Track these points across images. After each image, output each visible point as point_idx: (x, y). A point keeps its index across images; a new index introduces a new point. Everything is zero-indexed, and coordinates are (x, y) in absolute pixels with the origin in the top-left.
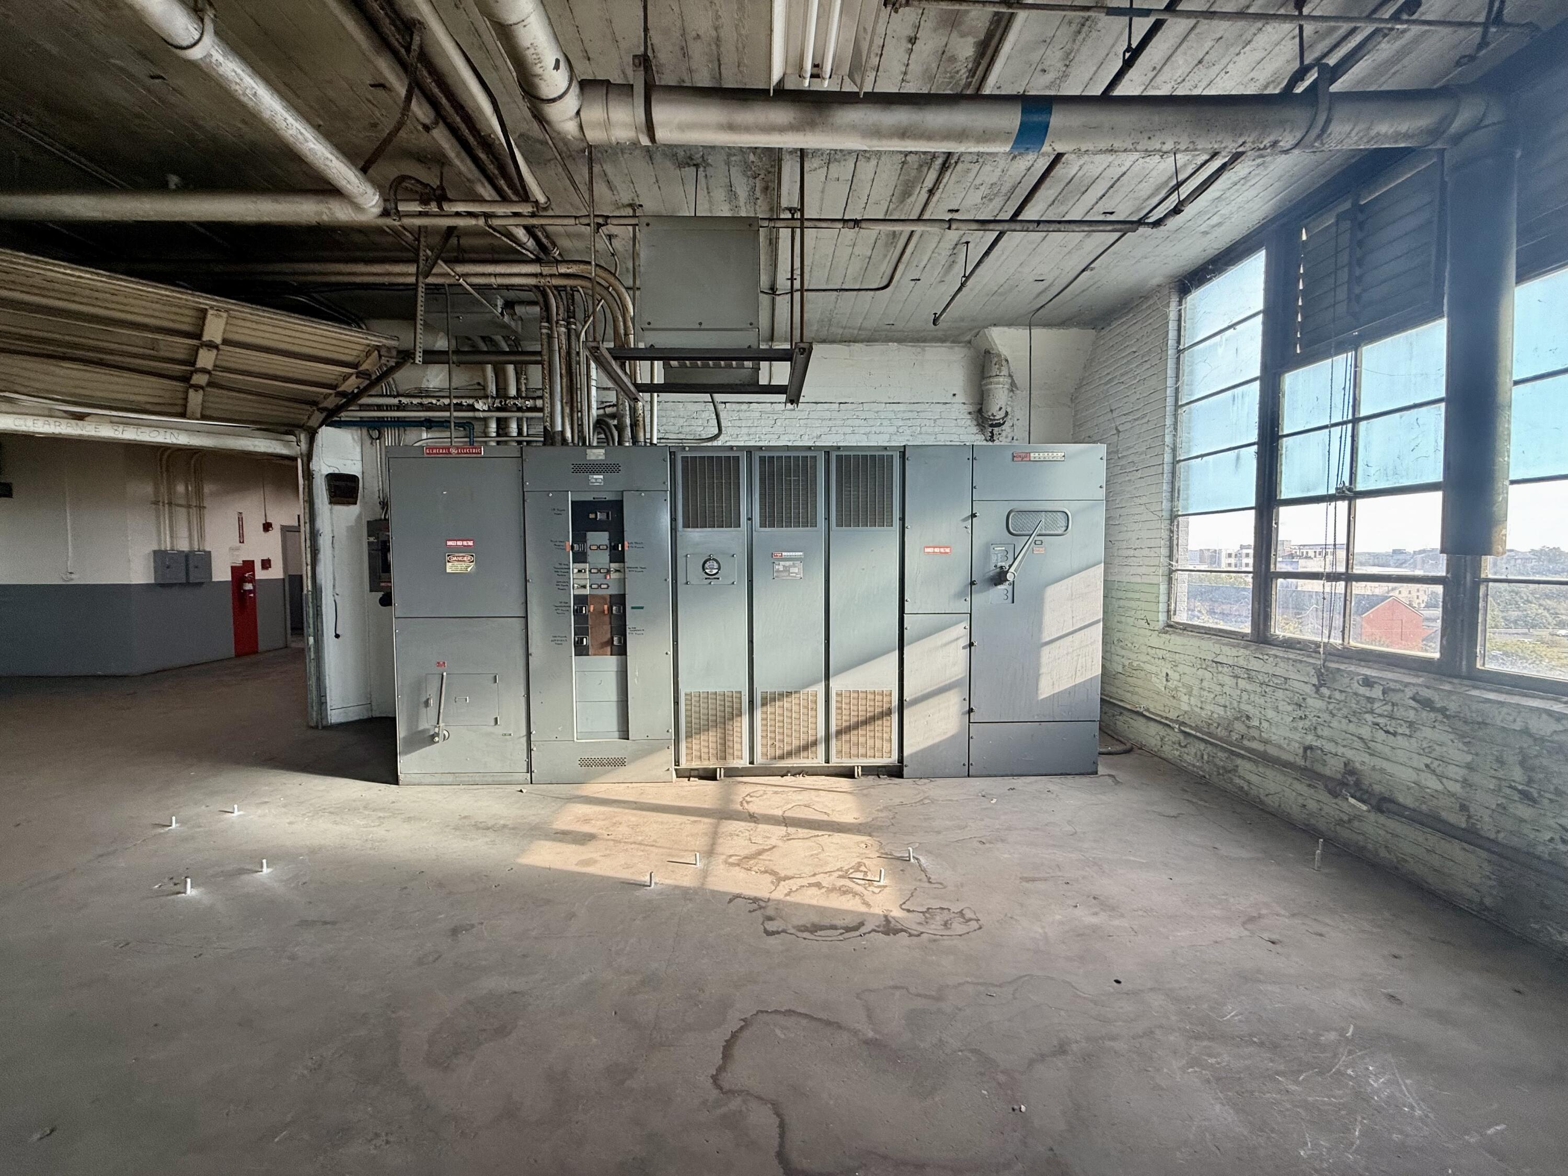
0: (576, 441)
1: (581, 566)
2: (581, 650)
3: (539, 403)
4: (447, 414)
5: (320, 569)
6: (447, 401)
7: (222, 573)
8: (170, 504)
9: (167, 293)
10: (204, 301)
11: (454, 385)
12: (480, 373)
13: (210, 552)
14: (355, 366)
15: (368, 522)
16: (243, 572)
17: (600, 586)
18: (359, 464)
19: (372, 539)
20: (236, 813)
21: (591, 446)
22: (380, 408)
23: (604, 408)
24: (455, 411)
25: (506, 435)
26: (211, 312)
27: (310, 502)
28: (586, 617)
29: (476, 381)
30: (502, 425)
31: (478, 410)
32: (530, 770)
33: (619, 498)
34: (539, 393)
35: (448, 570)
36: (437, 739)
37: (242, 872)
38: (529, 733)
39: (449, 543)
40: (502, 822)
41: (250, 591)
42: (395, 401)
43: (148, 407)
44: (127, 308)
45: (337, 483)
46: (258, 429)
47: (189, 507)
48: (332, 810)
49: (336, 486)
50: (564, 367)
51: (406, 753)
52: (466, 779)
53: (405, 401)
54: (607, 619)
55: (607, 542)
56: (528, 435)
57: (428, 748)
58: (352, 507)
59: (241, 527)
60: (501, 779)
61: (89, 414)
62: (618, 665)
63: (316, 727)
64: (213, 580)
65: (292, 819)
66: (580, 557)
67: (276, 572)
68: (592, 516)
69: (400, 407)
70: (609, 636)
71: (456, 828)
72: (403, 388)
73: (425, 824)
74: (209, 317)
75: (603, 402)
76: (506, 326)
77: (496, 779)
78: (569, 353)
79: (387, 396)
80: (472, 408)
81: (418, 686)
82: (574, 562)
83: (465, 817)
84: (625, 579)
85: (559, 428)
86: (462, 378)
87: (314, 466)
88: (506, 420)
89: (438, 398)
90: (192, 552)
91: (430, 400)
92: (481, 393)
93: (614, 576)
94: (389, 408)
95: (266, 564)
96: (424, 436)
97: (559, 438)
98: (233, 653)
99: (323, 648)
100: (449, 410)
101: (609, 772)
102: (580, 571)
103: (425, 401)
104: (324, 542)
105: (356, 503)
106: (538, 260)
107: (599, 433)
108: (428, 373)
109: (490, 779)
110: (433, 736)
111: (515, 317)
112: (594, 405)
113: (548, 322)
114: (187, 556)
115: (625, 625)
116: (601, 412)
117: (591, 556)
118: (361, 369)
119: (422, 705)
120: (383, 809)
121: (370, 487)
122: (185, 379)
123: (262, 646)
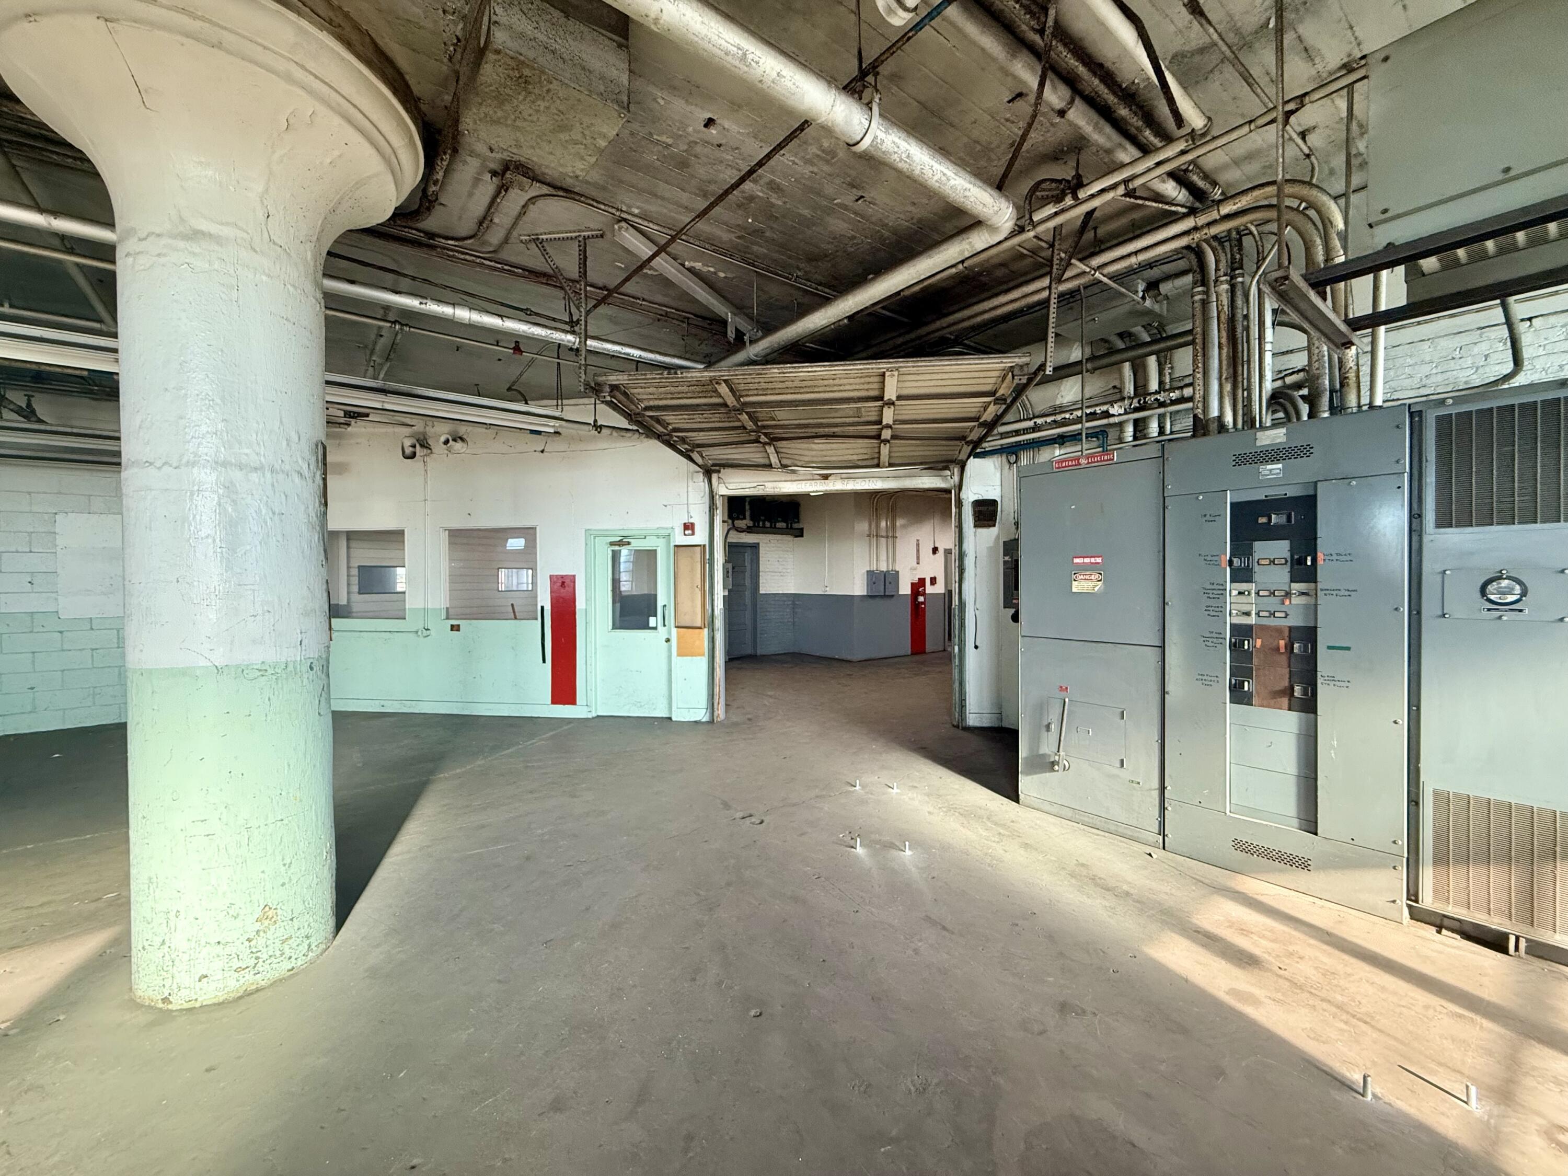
0: (1240, 426)
1: (1244, 586)
2: (1239, 695)
3: (1188, 392)
4: (1079, 426)
5: (965, 586)
6: (1079, 413)
7: (905, 589)
8: (877, 536)
9: (861, 367)
10: (882, 365)
11: (1087, 395)
12: (1117, 376)
13: (898, 572)
14: (992, 393)
15: (1004, 542)
16: (918, 586)
17: (1272, 614)
18: (998, 489)
19: (1007, 558)
20: (896, 790)
21: (1262, 428)
22: (1017, 433)
23: (1283, 378)
24: (1087, 421)
25: (1145, 437)
26: (887, 374)
27: (960, 527)
28: (1249, 655)
29: (1111, 386)
30: (1140, 427)
31: (1113, 415)
32: (1162, 831)
33: (1311, 493)
34: (1187, 381)
35: (1074, 590)
36: (1056, 768)
37: (892, 846)
38: (1163, 788)
39: (1076, 560)
40: (1125, 887)
41: (922, 603)
42: (1030, 424)
43: (860, 463)
44: (841, 388)
45: (981, 508)
46: (926, 469)
47: (887, 537)
48: (962, 811)
49: (980, 512)
50: (1224, 334)
51: (1028, 773)
52: (1086, 819)
53: (1040, 421)
54: (1283, 660)
55: (1287, 555)
56: (1172, 433)
57: (1048, 774)
58: (992, 529)
59: (918, 551)
60: (1126, 831)
61: (831, 474)
62: (1300, 725)
63: (958, 727)
64: (900, 593)
65: (931, 809)
66: (1242, 575)
67: (939, 588)
68: (1263, 520)
69: (1036, 428)
70: (1286, 683)
71: (1072, 875)
72: (1039, 409)
73: (1040, 858)
74: (887, 378)
75: (1280, 372)
76: (1149, 312)
77: (1120, 830)
78: (1232, 319)
79: (1024, 420)
80: (1107, 415)
81: (1041, 708)
82: (1232, 581)
83: (1083, 865)
84: (1316, 605)
85: (1214, 413)
86: (1096, 385)
87: (963, 495)
88: (1144, 420)
89: (1071, 411)
90: (888, 571)
91: (1063, 416)
92: (1118, 396)
93: (1296, 600)
94: (1026, 431)
95: (933, 581)
96: (1057, 452)
97: (1214, 427)
98: (909, 652)
99: (964, 656)
100: (1081, 422)
101: (1281, 871)
102: (1240, 593)
103: (1059, 418)
104: (969, 562)
105: (994, 525)
106: (1192, 212)
107: (1274, 412)
108: (1062, 388)
109: (1113, 828)
110: (1053, 764)
111: (1159, 298)
112: (1269, 375)
113: (1203, 284)
114: (885, 575)
115: (1316, 671)
116: (1279, 383)
117: (1259, 573)
118: (998, 395)
119: (1044, 729)
120: (1003, 826)
121: (1007, 511)
122: (878, 437)
123: (927, 650)
